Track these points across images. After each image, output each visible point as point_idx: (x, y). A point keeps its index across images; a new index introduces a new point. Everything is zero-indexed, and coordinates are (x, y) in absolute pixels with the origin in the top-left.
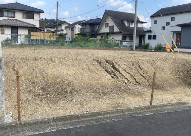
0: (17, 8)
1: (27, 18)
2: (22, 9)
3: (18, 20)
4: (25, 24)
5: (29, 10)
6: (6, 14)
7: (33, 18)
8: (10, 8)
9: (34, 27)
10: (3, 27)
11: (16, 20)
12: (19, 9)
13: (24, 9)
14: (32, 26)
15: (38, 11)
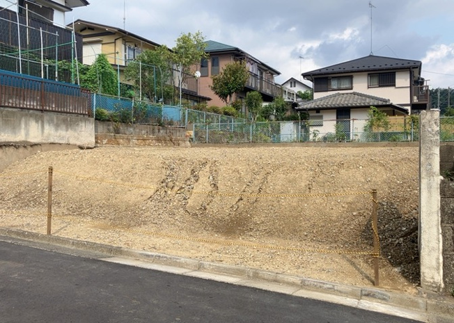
0: (355, 69)
1: (380, 86)
2: (366, 68)
3: (358, 94)
4: (368, 100)
5: (384, 67)
6: (334, 84)
7: (393, 84)
8: (342, 70)
9: (384, 103)
10: (321, 111)
11: (354, 94)
12: (361, 68)
13: (372, 67)
14: (380, 103)
15: (406, 65)
